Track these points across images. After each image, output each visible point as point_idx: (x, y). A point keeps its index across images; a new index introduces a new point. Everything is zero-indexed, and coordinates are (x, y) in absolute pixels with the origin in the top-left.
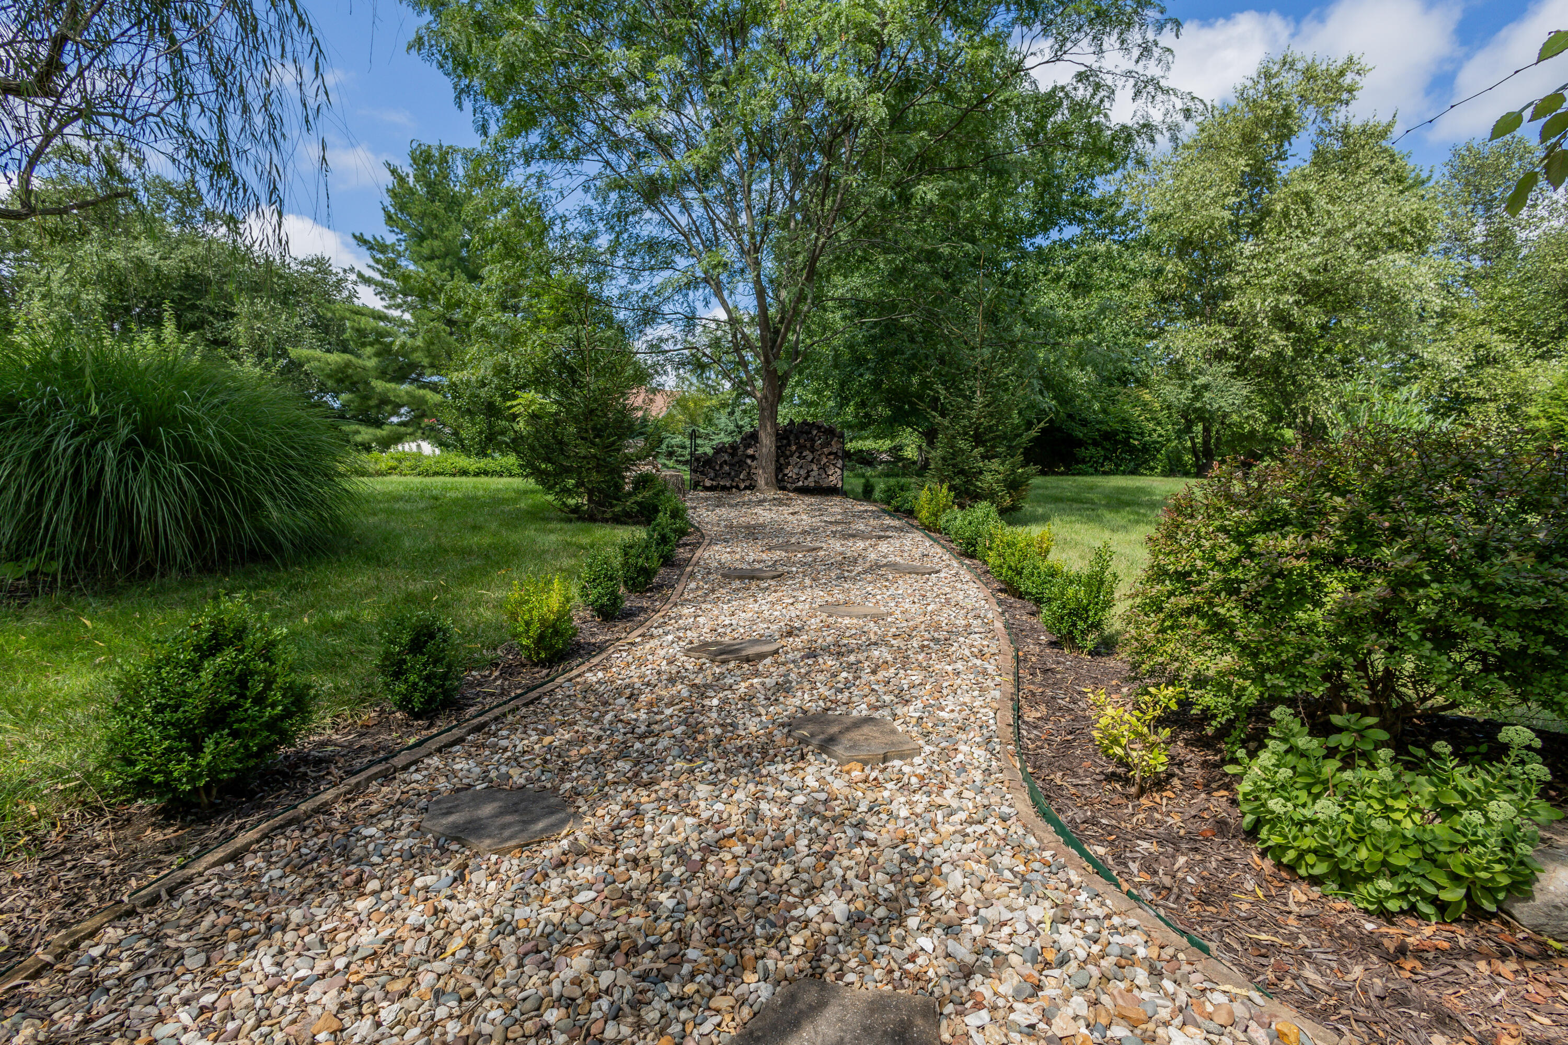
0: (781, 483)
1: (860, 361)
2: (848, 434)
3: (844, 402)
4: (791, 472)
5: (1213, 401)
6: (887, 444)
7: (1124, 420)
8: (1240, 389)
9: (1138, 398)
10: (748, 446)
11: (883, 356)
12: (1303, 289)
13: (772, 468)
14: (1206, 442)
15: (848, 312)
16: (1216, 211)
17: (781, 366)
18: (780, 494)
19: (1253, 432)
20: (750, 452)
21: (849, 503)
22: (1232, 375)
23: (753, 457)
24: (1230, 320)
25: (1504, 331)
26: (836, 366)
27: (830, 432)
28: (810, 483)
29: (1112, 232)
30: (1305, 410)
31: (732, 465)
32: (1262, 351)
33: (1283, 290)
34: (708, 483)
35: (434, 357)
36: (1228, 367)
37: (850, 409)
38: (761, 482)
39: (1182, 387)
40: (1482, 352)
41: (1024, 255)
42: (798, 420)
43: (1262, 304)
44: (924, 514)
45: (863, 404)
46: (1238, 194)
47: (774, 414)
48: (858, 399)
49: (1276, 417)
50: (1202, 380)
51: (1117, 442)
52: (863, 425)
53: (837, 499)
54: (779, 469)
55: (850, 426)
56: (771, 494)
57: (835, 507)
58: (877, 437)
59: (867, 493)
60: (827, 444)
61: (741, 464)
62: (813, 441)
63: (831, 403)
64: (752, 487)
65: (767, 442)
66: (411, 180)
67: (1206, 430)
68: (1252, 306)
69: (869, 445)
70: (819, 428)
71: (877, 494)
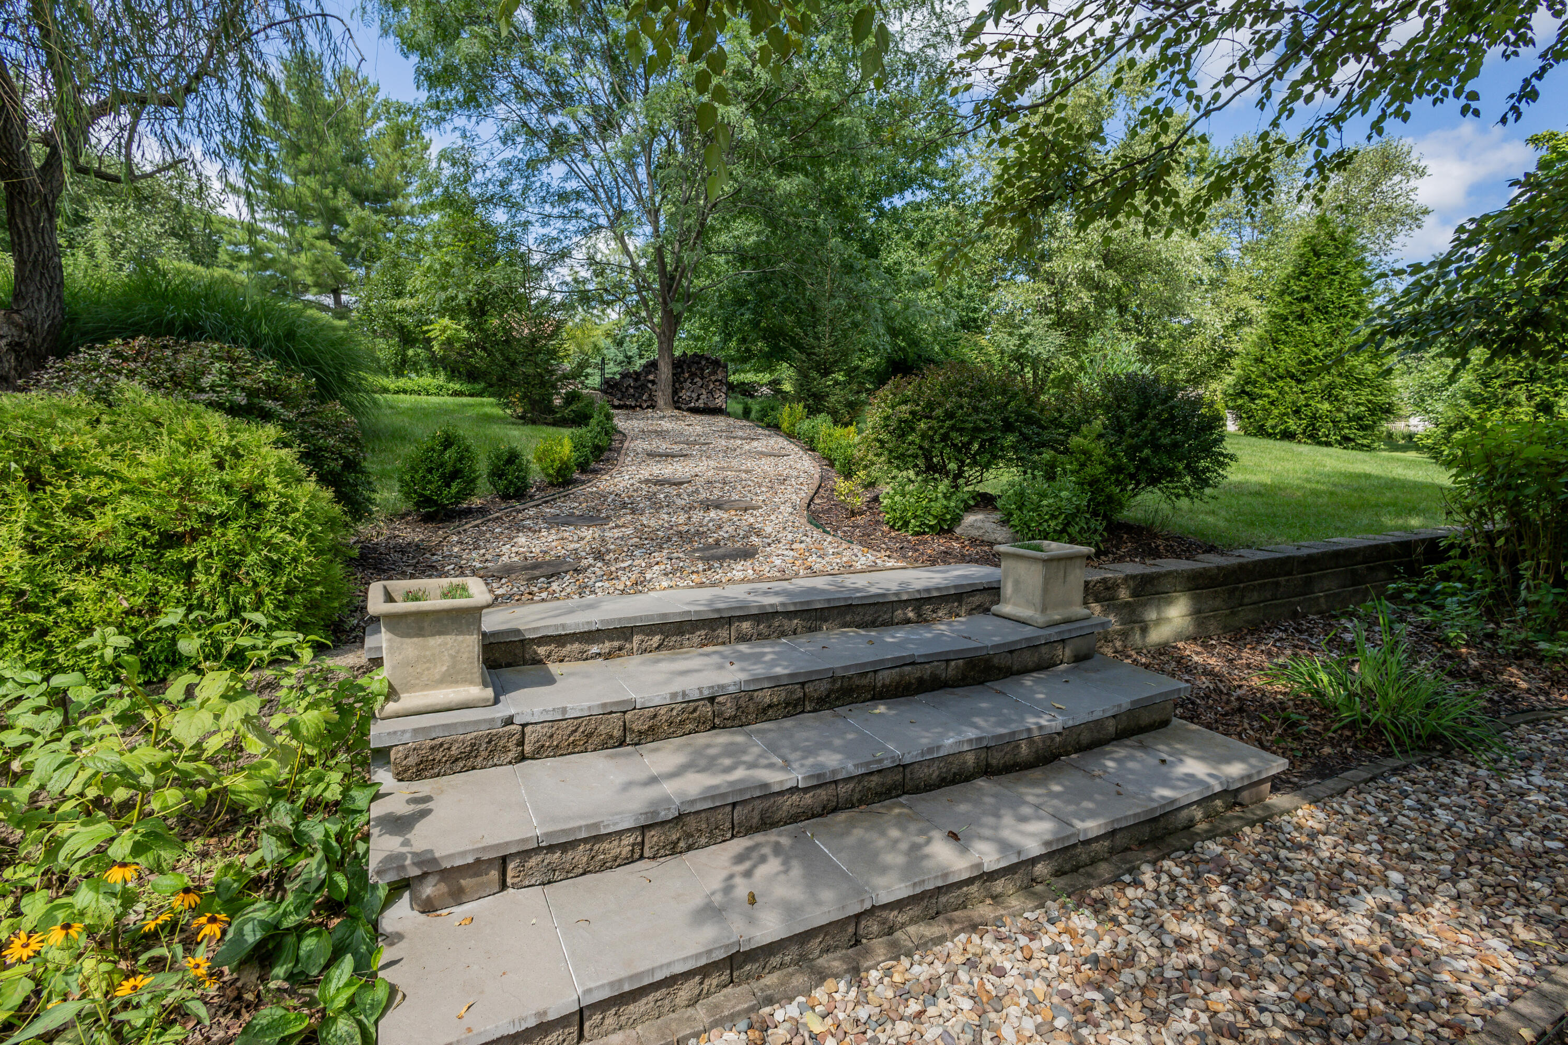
0: (677, 404)
1: (741, 302)
2: (730, 366)
3: (728, 337)
4: (685, 395)
5: (1036, 348)
6: (766, 377)
8: (1055, 338)
9: (976, 344)
10: (650, 373)
11: (762, 298)
13: (669, 391)
15: (731, 257)
17: (677, 307)
18: (676, 412)
20: (651, 377)
21: (731, 421)
22: (1049, 326)
23: (653, 382)
24: (1049, 279)
25: (1261, 297)
26: (721, 307)
27: (716, 363)
28: (700, 404)
29: (953, 198)
31: (635, 388)
32: (1071, 306)
33: (1088, 256)
34: (616, 403)
35: (319, 276)
37: (733, 344)
38: (661, 402)
39: (1010, 334)
40: (1241, 314)
41: (881, 213)
42: (689, 353)
43: (1073, 266)
44: (785, 425)
45: (744, 340)
47: (671, 348)
48: (740, 336)
50: (1026, 330)
52: (745, 358)
53: (722, 418)
54: (675, 392)
55: (733, 360)
56: (669, 413)
57: (721, 422)
58: (757, 371)
59: (746, 414)
60: (714, 373)
61: (643, 387)
62: (702, 370)
63: (717, 338)
64: (653, 407)
65: (665, 371)
66: (283, 88)
68: (1066, 269)
69: (750, 377)
70: (707, 359)
71: (753, 415)
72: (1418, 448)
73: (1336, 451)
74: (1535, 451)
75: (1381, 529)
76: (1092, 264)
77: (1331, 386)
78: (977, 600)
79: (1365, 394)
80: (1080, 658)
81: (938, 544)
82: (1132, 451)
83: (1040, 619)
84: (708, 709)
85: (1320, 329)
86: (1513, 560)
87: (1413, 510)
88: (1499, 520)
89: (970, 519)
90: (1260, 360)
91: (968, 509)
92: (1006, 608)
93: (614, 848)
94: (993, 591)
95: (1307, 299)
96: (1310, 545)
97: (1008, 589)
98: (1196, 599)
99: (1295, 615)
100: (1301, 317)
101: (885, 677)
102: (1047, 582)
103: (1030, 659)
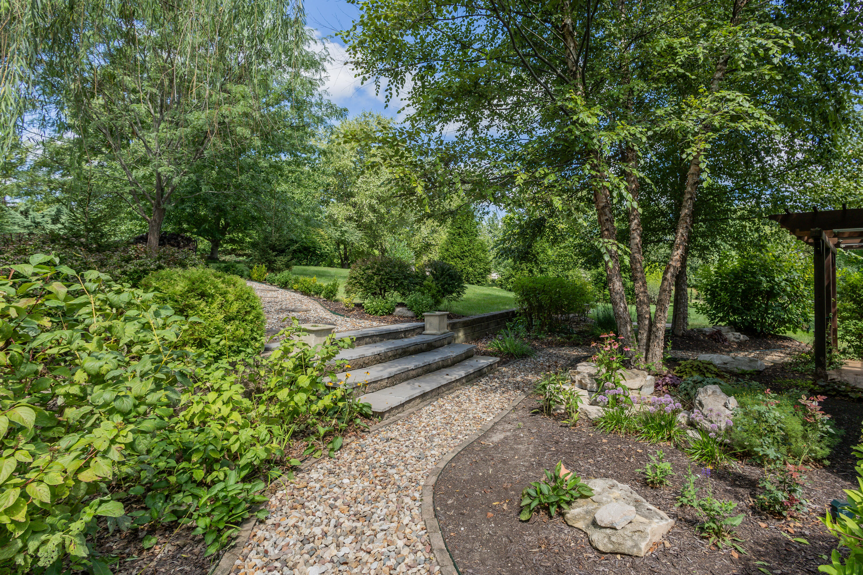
5: (349, 237)
7: (313, 242)
8: (359, 234)
9: (319, 233)
12: (378, 198)
14: (345, 254)
16: (347, 162)
19: (363, 251)
22: (355, 228)
24: (354, 205)
30: (381, 243)
32: (366, 220)
33: (372, 197)
36: (354, 224)
39: (336, 230)
43: (365, 202)
46: (355, 157)
49: (372, 246)
50: (344, 229)
51: (310, 252)
67: (345, 248)
68: (362, 202)
72: (496, 285)
73: (476, 286)
74: (531, 285)
75: (500, 310)
76: (373, 200)
77: (471, 262)
78: (417, 331)
79: (482, 265)
80: (449, 343)
81: (390, 318)
82: (443, 286)
83: (439, 333)
84: (378, 357)
85: (466, 240)
86: (530, 316)
87: (506, 304)
88: (525, 306)
89: (398, 309)
90: (447, 250)
91: (397, 306)
92: (427, 332)
93: (384, 383)
94: (423, 328)
95: (460, 228)
96: (487, 314)
97: (427, 326)
98: (465, 330)
99: (487, 335)
100: (459, 234)
101: (412, 348)
102: (440, 321)
103: (439, 343)
